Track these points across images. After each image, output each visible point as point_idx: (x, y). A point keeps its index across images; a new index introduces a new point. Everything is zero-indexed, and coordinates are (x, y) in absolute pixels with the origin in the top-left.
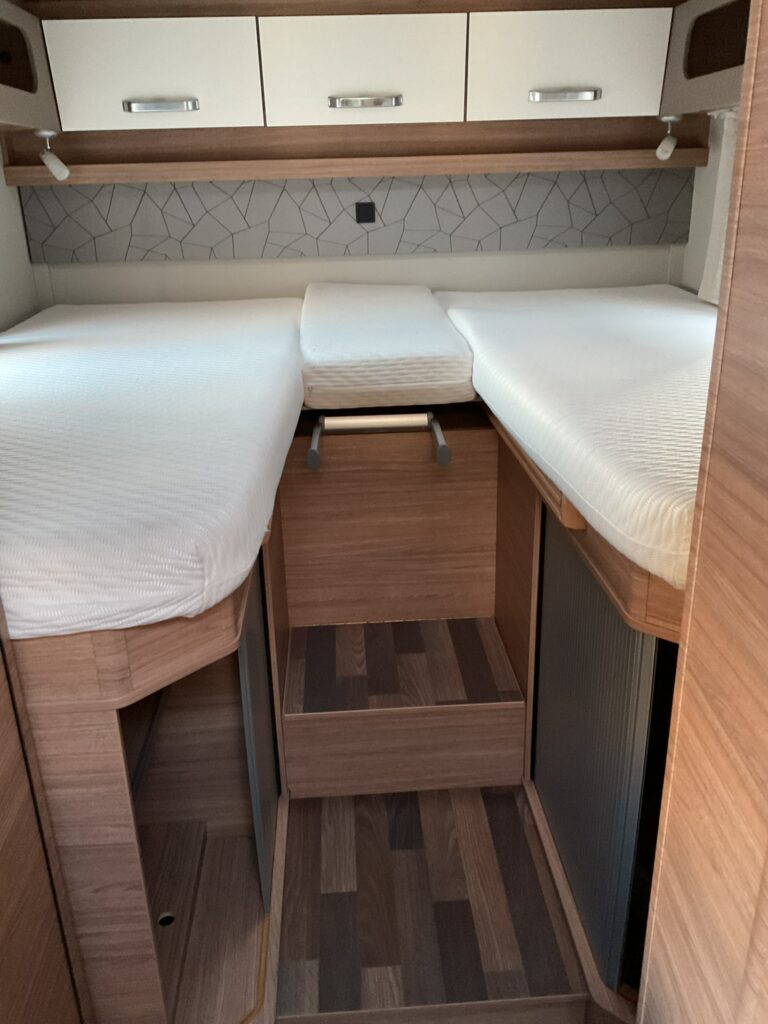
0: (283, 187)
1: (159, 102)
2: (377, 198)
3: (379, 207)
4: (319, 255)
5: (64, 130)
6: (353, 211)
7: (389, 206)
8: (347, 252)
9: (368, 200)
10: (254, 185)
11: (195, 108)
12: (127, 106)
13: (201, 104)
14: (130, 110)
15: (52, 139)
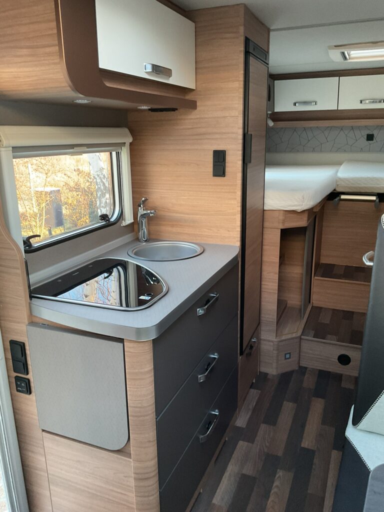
0: (342, 129)
1: (305, 103)
2: (375, 133)
3: (375, 136)
4: (351, 151)
5: (275, 111)
6: (366, 137)
7: (378, 135)
8: (362, 150)
9: (371, 133)
10: (331, 128)
11: (316, 104)
12: (295, 104)
13: (318, 103)
14: (295, 105)
15: (270, 114)
